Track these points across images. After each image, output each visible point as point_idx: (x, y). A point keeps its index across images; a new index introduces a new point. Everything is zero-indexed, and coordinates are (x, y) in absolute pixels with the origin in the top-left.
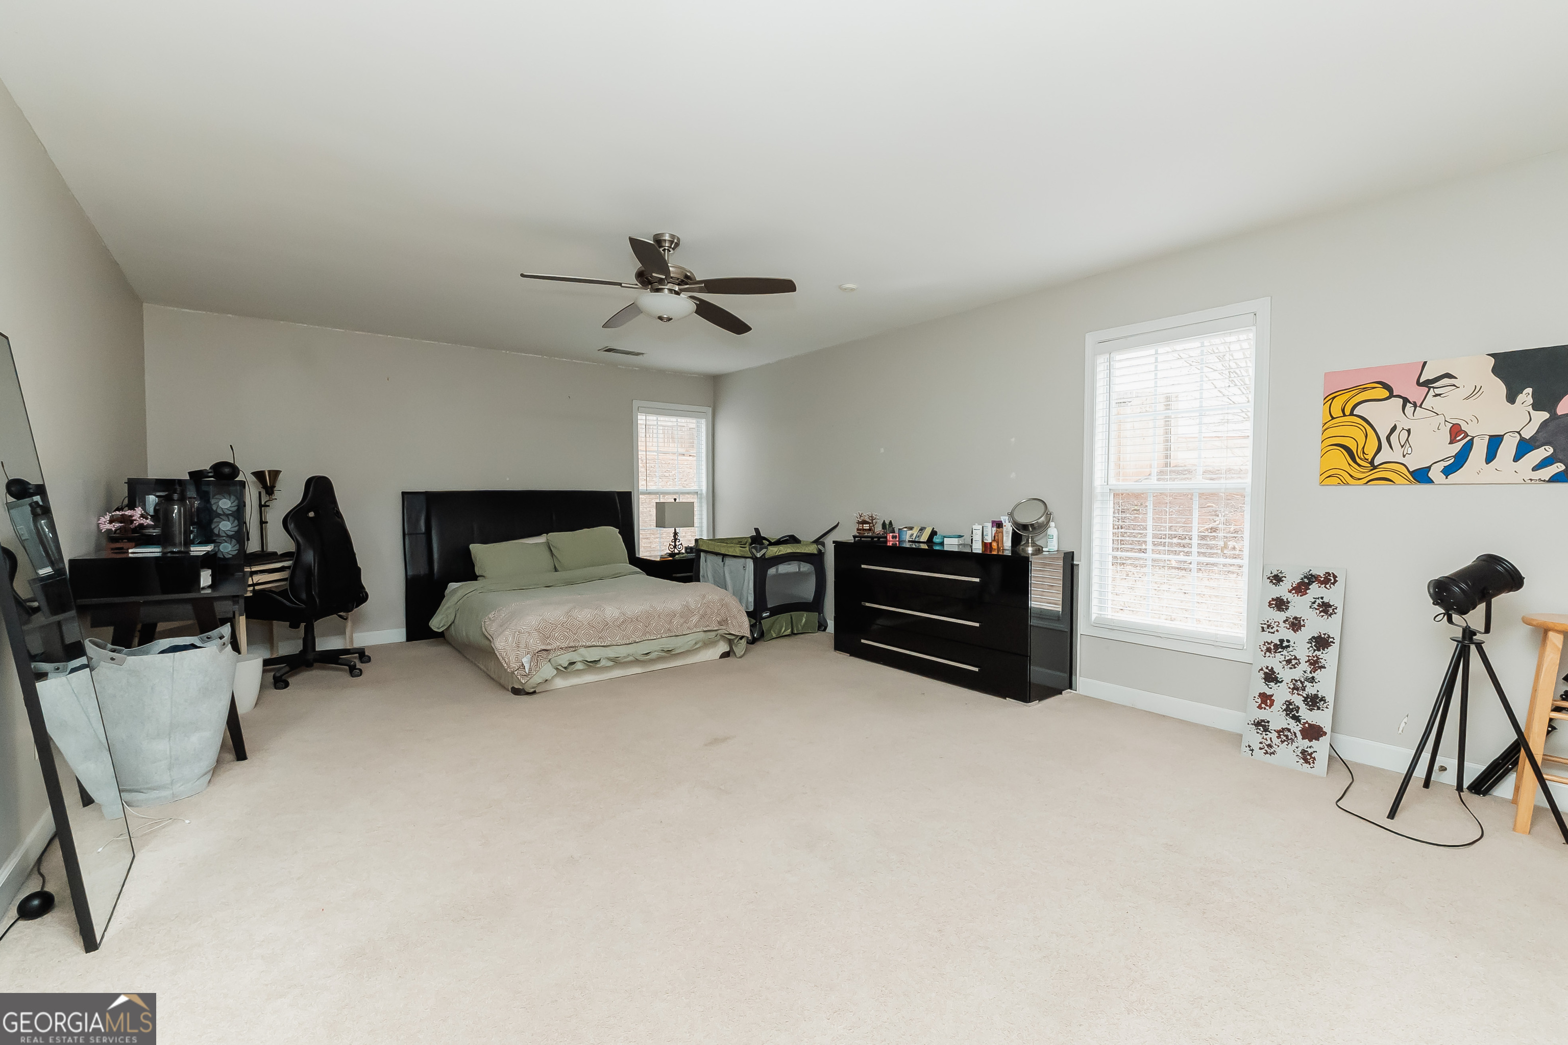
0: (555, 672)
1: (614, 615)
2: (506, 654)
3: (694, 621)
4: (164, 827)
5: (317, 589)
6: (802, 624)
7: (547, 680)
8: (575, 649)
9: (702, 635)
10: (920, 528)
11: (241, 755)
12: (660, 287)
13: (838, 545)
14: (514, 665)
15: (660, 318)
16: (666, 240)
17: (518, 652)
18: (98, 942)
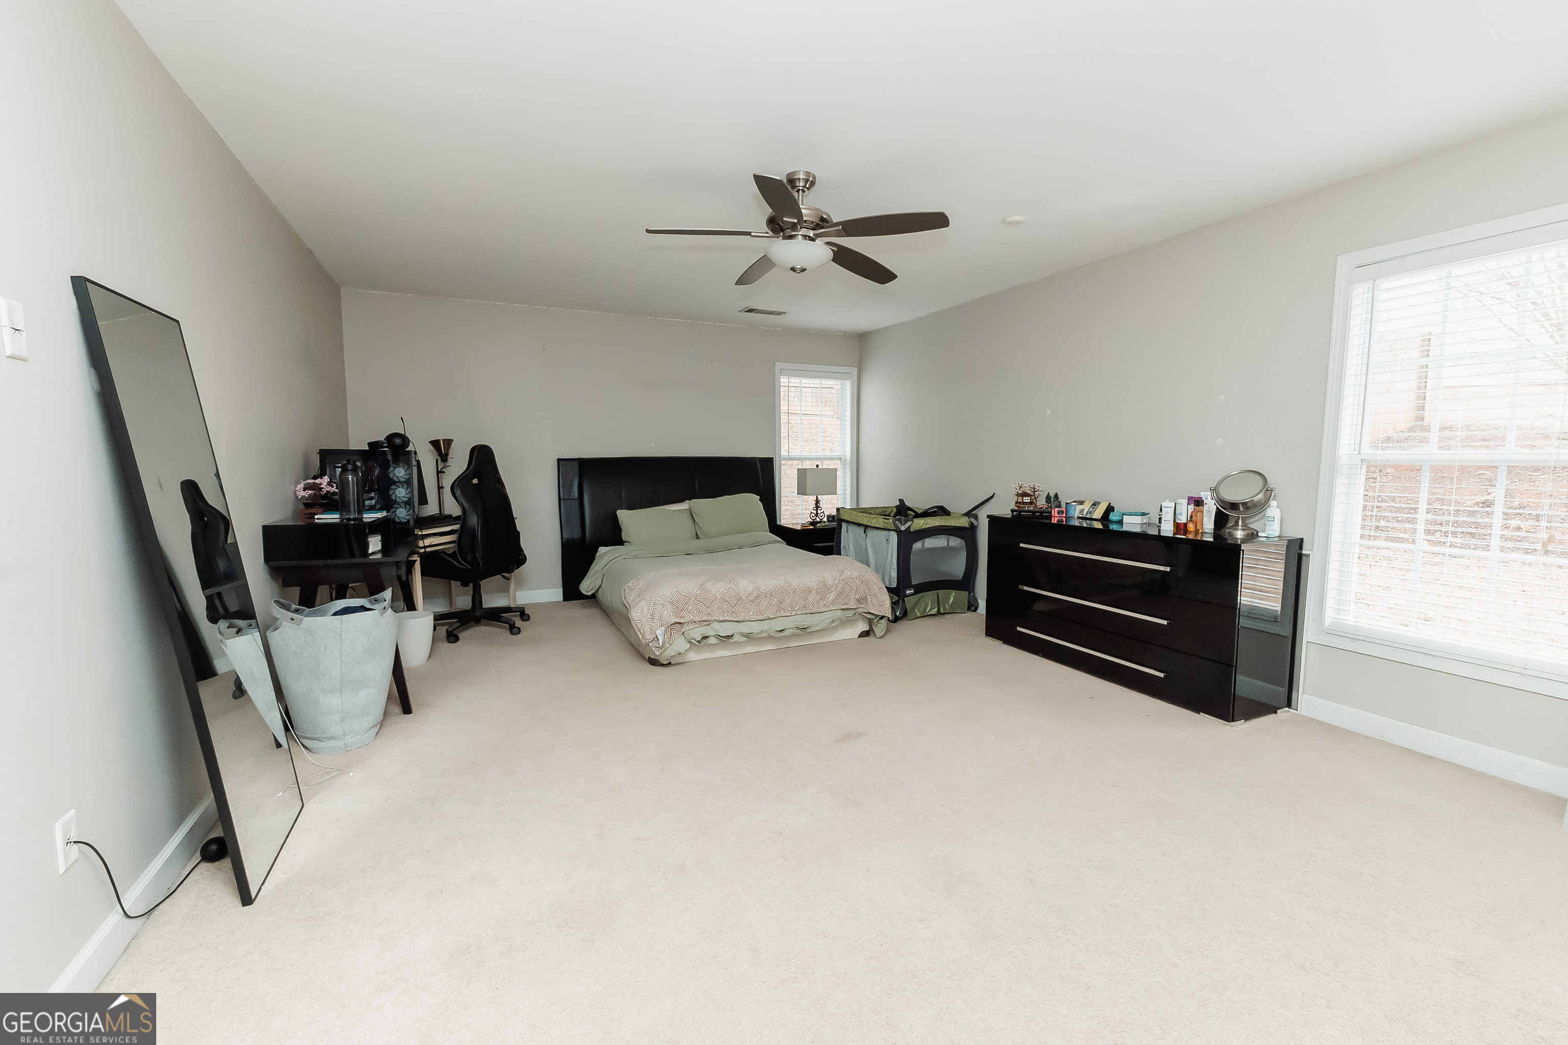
0: (688, 646)
1: (747, 589)
2: (642, 625)
3: (831, 598)
4: (332, 777)
5: (480, 552)
6: (950, 604)
7: (680, 653)
8: (708, 623)
9: (840, 613)
10: (1093, 502)
11: (407, 709)
12: (793, 233)
13: (993, 520)
14: (649, 637)
15: (793, 269)
16: (800, 178)
17: (653, 624)
18: (253, 897)
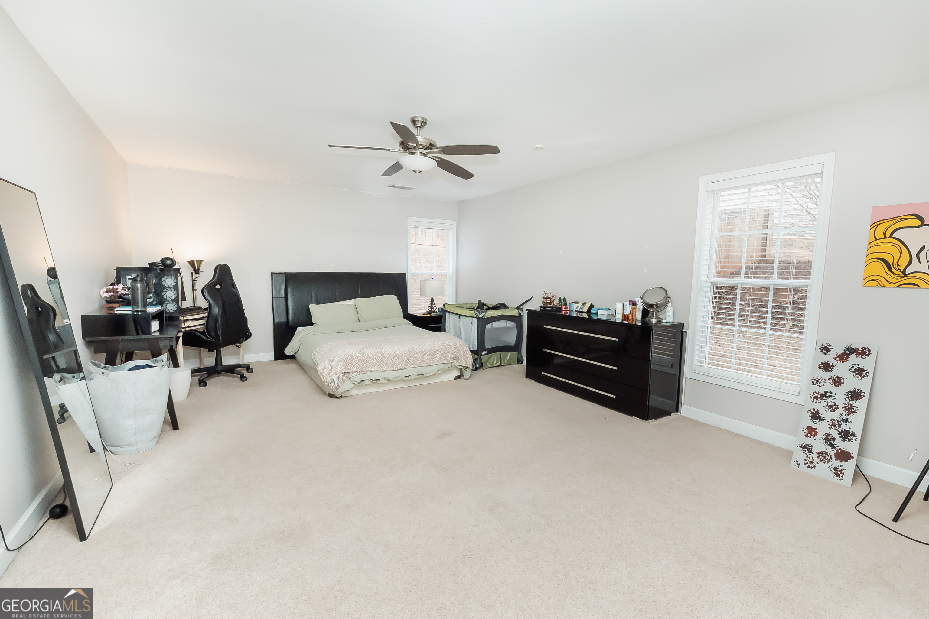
0: (353, 386)
1: (388, 352)
2: (324, 374)
3: (437, 357)
4: (130, 468)
5: (221, 331)
6: (507, 360)
7: (348, 390)
8: (365, 372)
9: (443, 365)
11: (175, 427)
12: (414, 151)
13: (530, 312)
14: (329, 381)
15: (414, 171)
16: (418, 121)
17: (331, 373)
18: (87, 536)
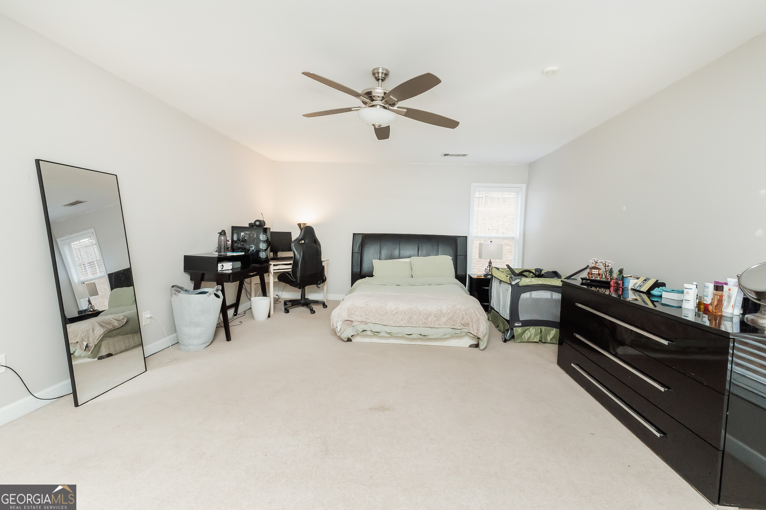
0: (355, 333)
3: (444, 320)
8: (366, 323)
9: (450, 330)
10: (645, 278)
11: (229, 338)
13: (564, 284)
14: (335, 325)
15: (374, 126)
17: (338, 319)
